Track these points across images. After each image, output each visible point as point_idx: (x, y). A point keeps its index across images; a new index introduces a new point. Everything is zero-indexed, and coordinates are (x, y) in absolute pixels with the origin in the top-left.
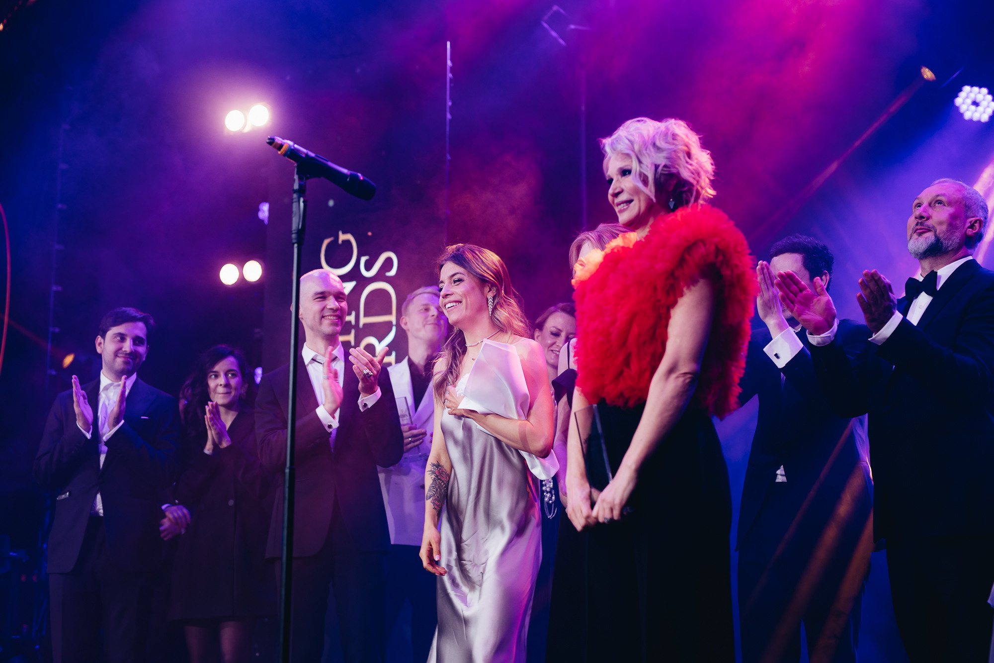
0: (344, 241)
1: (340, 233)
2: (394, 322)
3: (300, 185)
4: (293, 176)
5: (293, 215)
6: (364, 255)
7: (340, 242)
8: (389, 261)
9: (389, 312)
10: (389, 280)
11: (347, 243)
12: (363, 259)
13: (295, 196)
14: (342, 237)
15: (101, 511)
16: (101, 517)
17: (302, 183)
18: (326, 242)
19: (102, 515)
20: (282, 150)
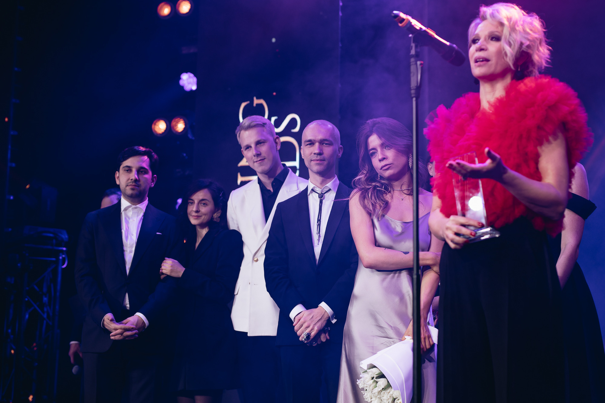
0: (257, 105)
1: (255, 98)
2: (298, 167)
3: (416, 52)
4: (410, 44)
5: (412, 75)
6: (274, 116)
7: (255, 105)
8: (293, 121)
9: (295, 160)
10: (294, 135)
11: (261, 106)
12: (273, 119)
13: (412, 60)
14: (256, 101)
15: (128, 306)
16: (128, 310)
17: (418, 50)
18: (243, 105)
19: (128, 309)
20: (403, 23)
